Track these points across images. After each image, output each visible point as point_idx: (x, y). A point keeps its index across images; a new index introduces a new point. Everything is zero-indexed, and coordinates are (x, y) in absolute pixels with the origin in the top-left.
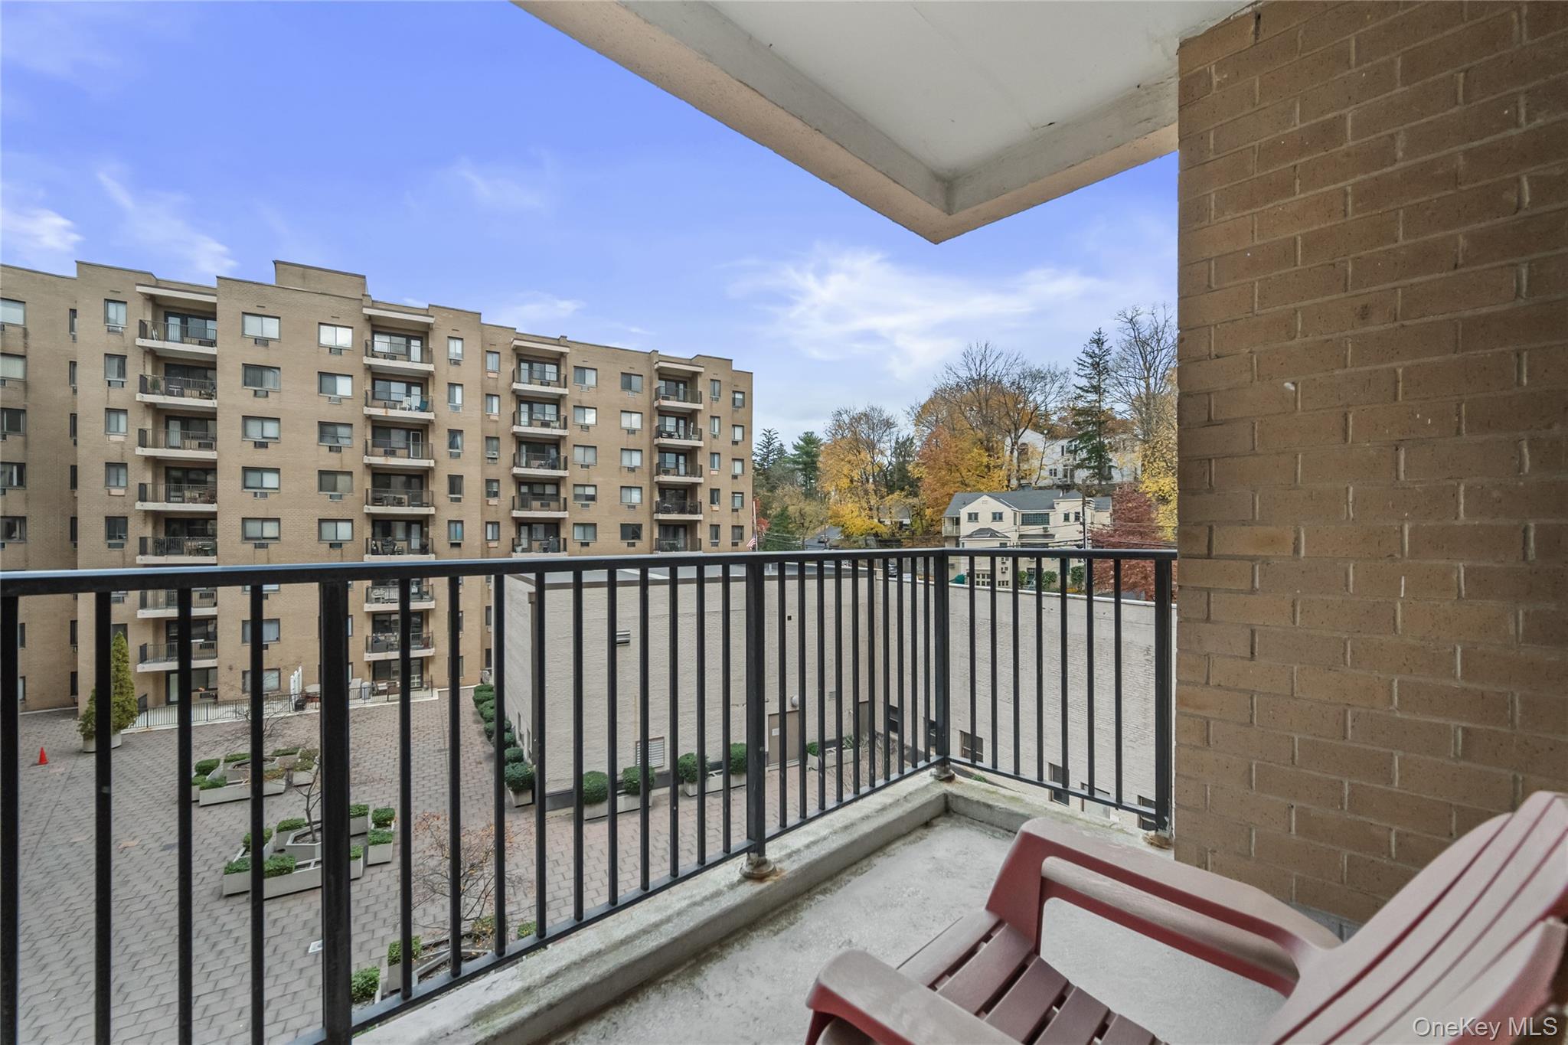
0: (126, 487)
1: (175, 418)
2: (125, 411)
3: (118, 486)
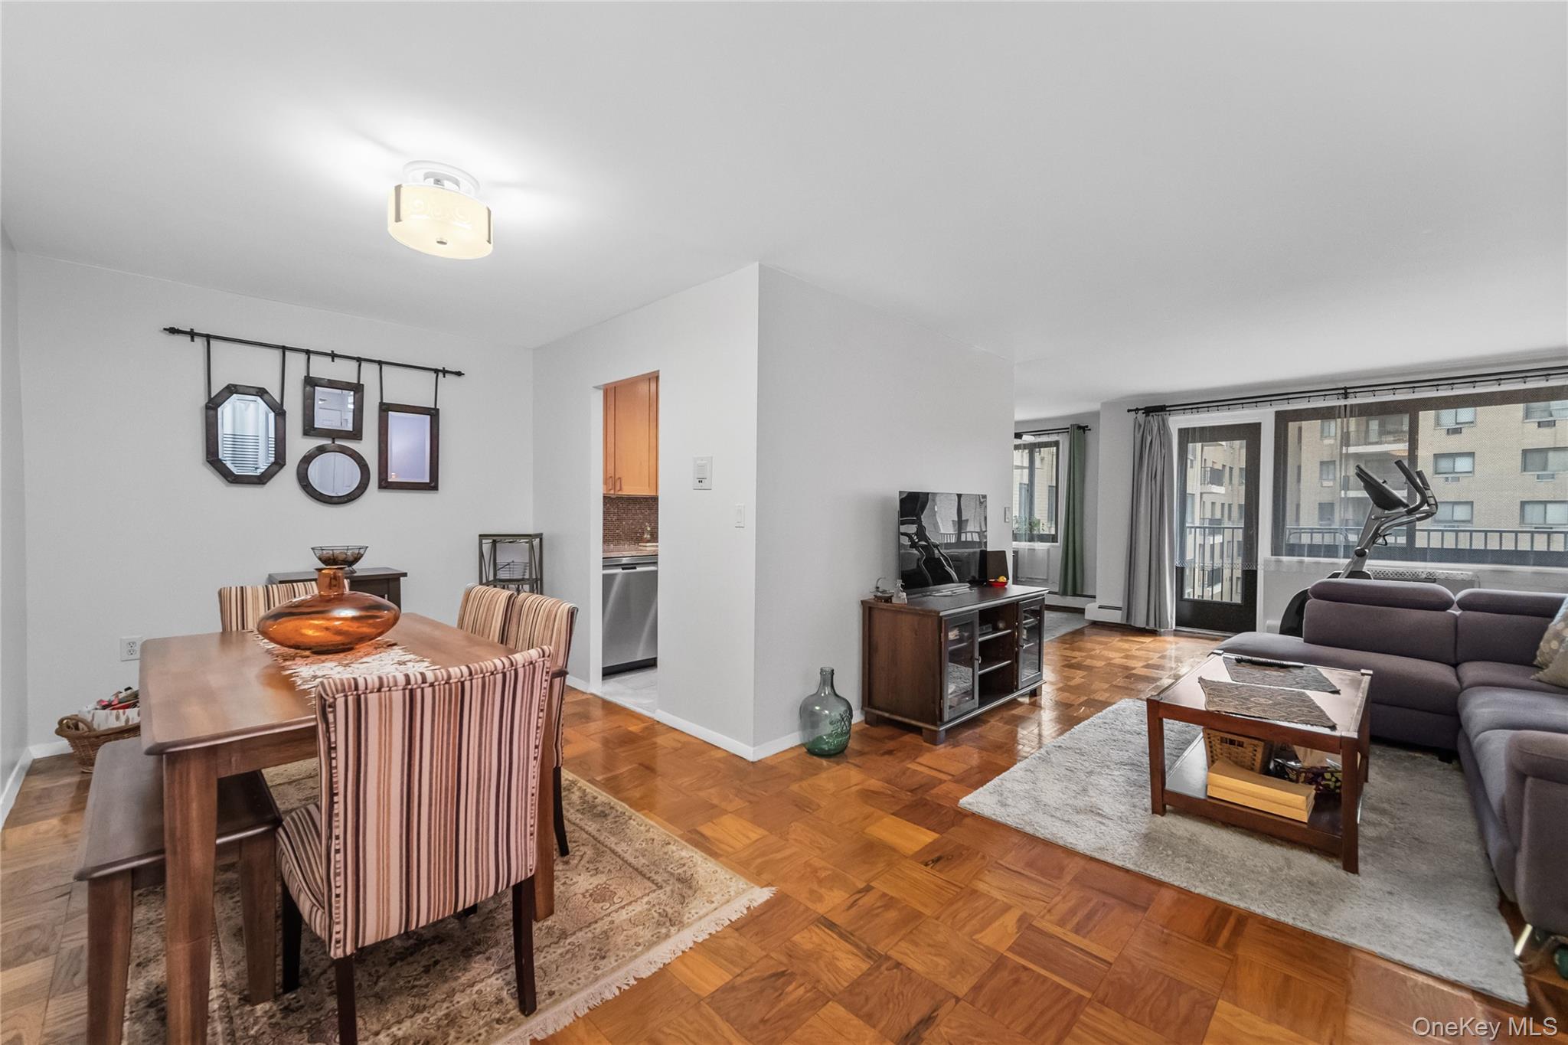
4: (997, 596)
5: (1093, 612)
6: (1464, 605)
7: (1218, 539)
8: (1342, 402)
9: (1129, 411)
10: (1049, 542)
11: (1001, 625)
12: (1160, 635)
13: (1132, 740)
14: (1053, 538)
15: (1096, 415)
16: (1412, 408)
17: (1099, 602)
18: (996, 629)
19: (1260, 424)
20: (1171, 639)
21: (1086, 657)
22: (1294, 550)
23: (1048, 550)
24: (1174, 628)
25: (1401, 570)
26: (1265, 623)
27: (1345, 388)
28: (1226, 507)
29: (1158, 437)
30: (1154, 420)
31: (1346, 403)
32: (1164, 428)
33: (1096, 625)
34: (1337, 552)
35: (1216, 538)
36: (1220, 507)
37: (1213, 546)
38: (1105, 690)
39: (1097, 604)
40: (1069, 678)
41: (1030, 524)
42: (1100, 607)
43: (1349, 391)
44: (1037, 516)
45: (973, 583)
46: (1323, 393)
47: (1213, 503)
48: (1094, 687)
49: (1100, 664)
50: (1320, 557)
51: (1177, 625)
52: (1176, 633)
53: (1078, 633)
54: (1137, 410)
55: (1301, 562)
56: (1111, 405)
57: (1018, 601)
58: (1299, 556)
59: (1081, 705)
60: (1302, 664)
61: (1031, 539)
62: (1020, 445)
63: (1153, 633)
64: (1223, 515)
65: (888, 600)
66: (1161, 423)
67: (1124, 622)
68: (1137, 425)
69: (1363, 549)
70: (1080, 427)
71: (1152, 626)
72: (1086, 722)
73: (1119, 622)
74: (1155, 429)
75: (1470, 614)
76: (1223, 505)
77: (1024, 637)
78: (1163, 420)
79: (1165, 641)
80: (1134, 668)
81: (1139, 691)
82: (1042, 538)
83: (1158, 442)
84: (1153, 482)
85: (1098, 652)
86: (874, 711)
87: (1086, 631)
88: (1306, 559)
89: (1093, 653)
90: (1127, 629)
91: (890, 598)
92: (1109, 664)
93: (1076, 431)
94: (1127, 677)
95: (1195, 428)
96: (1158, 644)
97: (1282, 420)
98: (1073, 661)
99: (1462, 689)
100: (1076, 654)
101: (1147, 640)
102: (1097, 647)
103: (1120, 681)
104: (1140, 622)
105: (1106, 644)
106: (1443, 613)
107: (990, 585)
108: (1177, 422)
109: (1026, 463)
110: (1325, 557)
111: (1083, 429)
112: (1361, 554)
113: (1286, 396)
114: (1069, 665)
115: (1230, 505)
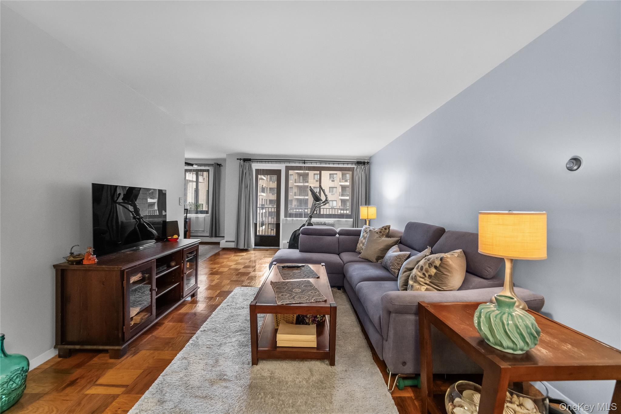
0: (292, 193)
1: (301, 175)
2: (293, 175)
3: (291, 193)
4: (173, 248)
5: (223, 244)
6: (340, 234)
7: (264, 211)
8: (303, 165)
9: (238, 159)
10: (205, 214)
11: (173, 264)
12: (249, 251)
13: (241, 313)
14: (207, 212)
15: (224, 160)
16: (320, 169)
17: (226, 239)
18: (169, 267)
19: (281, 170)
20: (252, 252)
21: (220, 267)
22: (291, 215)
23: (205, 217)
24: (254, 247)
25: (318, 221)
26: (282, 242)
27: (305, 160)
28: (266, 200)
29: (248, 171)
30: (247, 164)
31: (304, 166)
32: (250, 167)
33: (224, 249)
34: (302, 216)
35: (263, 210)
36: (264, 200)
37: (262, 213)
38: (228, 284)
39: (224, 241)
40: (212, 281)
41: (196, 206)
42: (226, 242)
43: (305, 161)
44: (200, 202)
45: (158, 240)
46: (299, 161)
47: (262, 199)
48: (223, 284)
49: (226, 270)
50: (298, 218)
51: (255, 246)
52: (254, 249)
53: (217, 255)
54: (240, 159)
55: (293, 220)
56: (231, 155)
57: (183, 249)
58: (292, 217)
59: (217, 296)
60: (304, 265)
61: (197, 213)
62: (192, 169)
63: (245, 250)
64: (265, 203)
65: (80, 262)
66: (249, 165)
67: (236, 247)
68: (241, 166)
69: (311, 215)
70: (218, 164)
71: (246, 248)
72: (219, 308)
73: (234, 247)
74: (247, 168)
75: (342, 237)
76: (265, 199)
77: (188, 266)
78: (250, 164)
79: (251, 253)
80: (240, 269)
81: (243, 281)
82: (202, 212)
83: (248, 172)
84: (246, 189)
85: (225, 263)
86: (66, 347)
87: (221, 253)
88: (294, 219)
89: (223, 264)
90: (237, 250)
91: (82, 260)
92: (230, 269)
93: (216, 166)
94: (237, 275)
95: (261, 170)
96: (249, 255)
97: (288, 169)
98: (214, 270)
99: (344, 264)
100: (216, 266)
101: (244, 254)
102: (225, 260)
103: (234, 278)
104: (241, 247)
105: (228, 258)
106: (334, 237)
107: (168, 240)
108: (255, 166)
109: (195, 179)
110: (299, 218)
111: (220, 165)
112: (311, 217)
113: (289, 161)
114: (213, 273)
115: (267, 200)
